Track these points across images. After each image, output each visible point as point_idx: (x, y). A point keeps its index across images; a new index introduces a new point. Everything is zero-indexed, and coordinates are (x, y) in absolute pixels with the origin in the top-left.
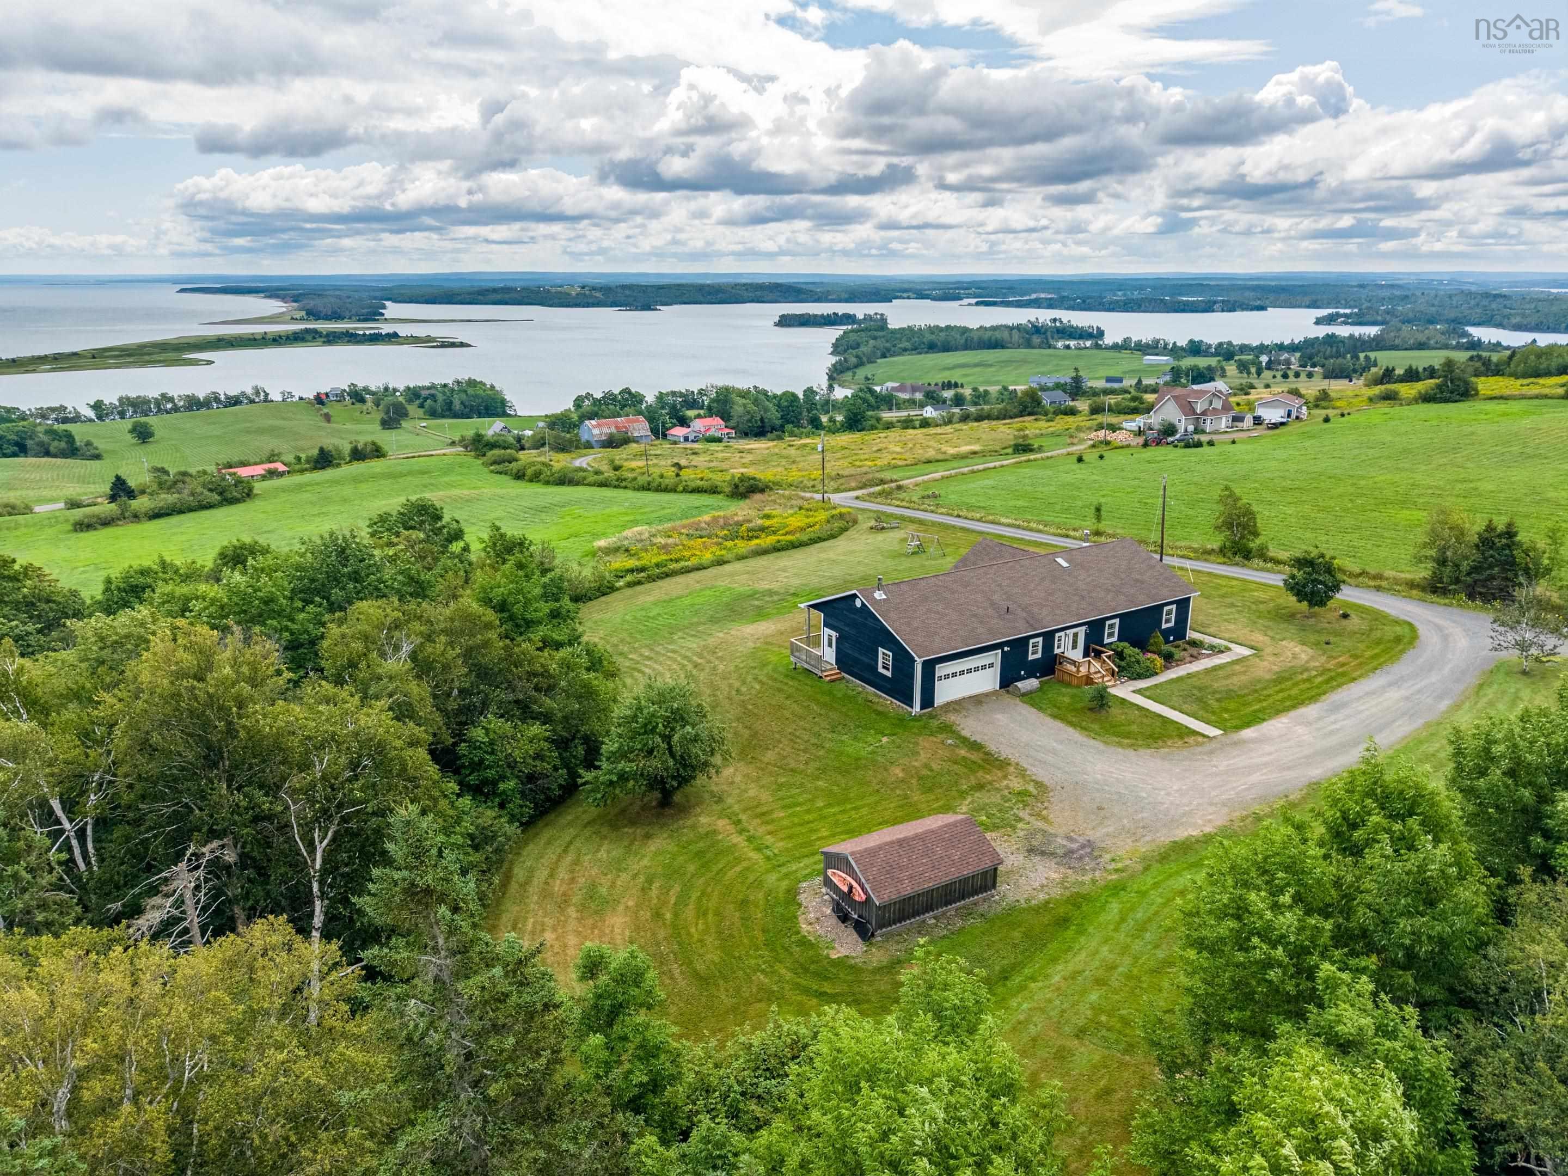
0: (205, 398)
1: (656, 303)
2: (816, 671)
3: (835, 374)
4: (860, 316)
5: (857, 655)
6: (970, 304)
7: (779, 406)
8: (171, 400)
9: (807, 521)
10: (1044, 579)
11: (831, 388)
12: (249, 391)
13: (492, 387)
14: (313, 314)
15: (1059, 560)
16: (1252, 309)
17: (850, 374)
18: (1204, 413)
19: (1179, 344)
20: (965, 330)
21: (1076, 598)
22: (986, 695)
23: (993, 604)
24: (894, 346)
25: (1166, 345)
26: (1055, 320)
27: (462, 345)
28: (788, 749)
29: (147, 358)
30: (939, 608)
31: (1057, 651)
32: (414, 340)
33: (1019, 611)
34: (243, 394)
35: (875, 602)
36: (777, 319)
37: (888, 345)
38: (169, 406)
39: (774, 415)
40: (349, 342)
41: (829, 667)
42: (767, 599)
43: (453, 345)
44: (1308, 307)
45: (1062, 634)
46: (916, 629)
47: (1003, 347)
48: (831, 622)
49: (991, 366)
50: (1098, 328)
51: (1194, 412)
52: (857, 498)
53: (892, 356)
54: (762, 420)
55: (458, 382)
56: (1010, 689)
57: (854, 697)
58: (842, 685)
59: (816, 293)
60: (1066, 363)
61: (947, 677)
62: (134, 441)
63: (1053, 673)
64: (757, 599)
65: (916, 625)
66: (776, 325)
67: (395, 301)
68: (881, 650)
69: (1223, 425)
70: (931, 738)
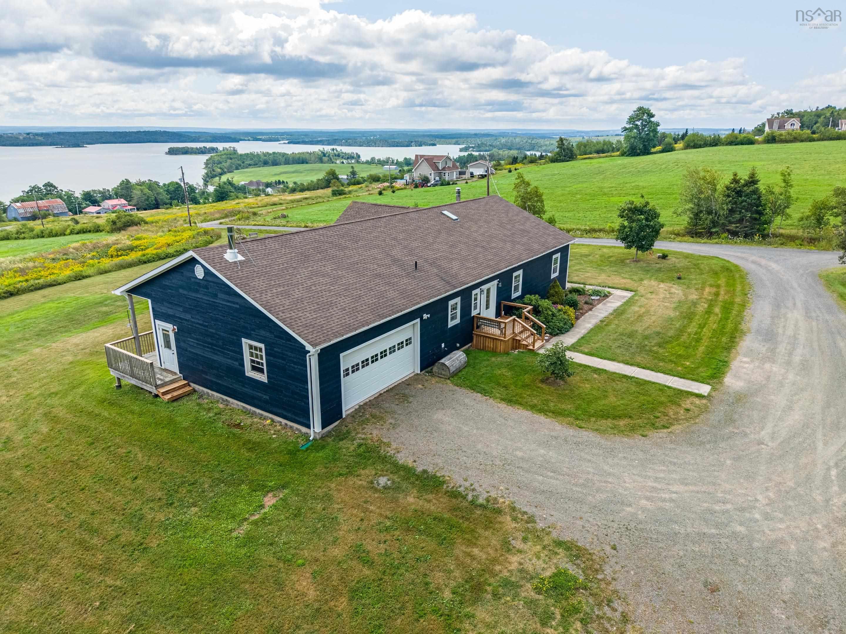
1: (84, 143)
2: (148, 387)
3: (208, 178)
4: (221, 149)
5: (208, 355)
6: (284, 143)
7: (168, 191)
9: (174, 238)
10: (439, 232)
11: (206, 185)
15: (445, 212)
16: (430, 145)
17: (218, 178)
18: (444, 169)
19: (399, 160)
20: (284, 155)
21: (479, 249)
22: (407, 383)
23: (395, 261)
24: (243, 162)
25: (393, 161)
26: (333, 149)
28: (68, 570)
30: (328, 269)
31: (474, 313)
33: (427, 267)
35: (227, 266)
36: (167, 150)
37: (239, 162)
39: (165, 197)
41: (169, 377)
42: (119, 303)
44: (455, 144)
45: (477, 291)
46: (301, 300)
47: (307, 163)
48: (163, 309)
49: (301, 172)
50: (357, 154)
51: (438, 169)
52: (221, 223)
53: (242, 168)
54: (156, 200)
56: (435, 369)
57: (212, 422)
58: (190, 404)
59: (191, 137)
60: (344, 170)
61: (355, 368)
63: (471, 341)
64: (106, 305)
65: (297, 294)
66: (167, 153)
68: (245, 342)
69: (455, 177)
70: (352, 481)
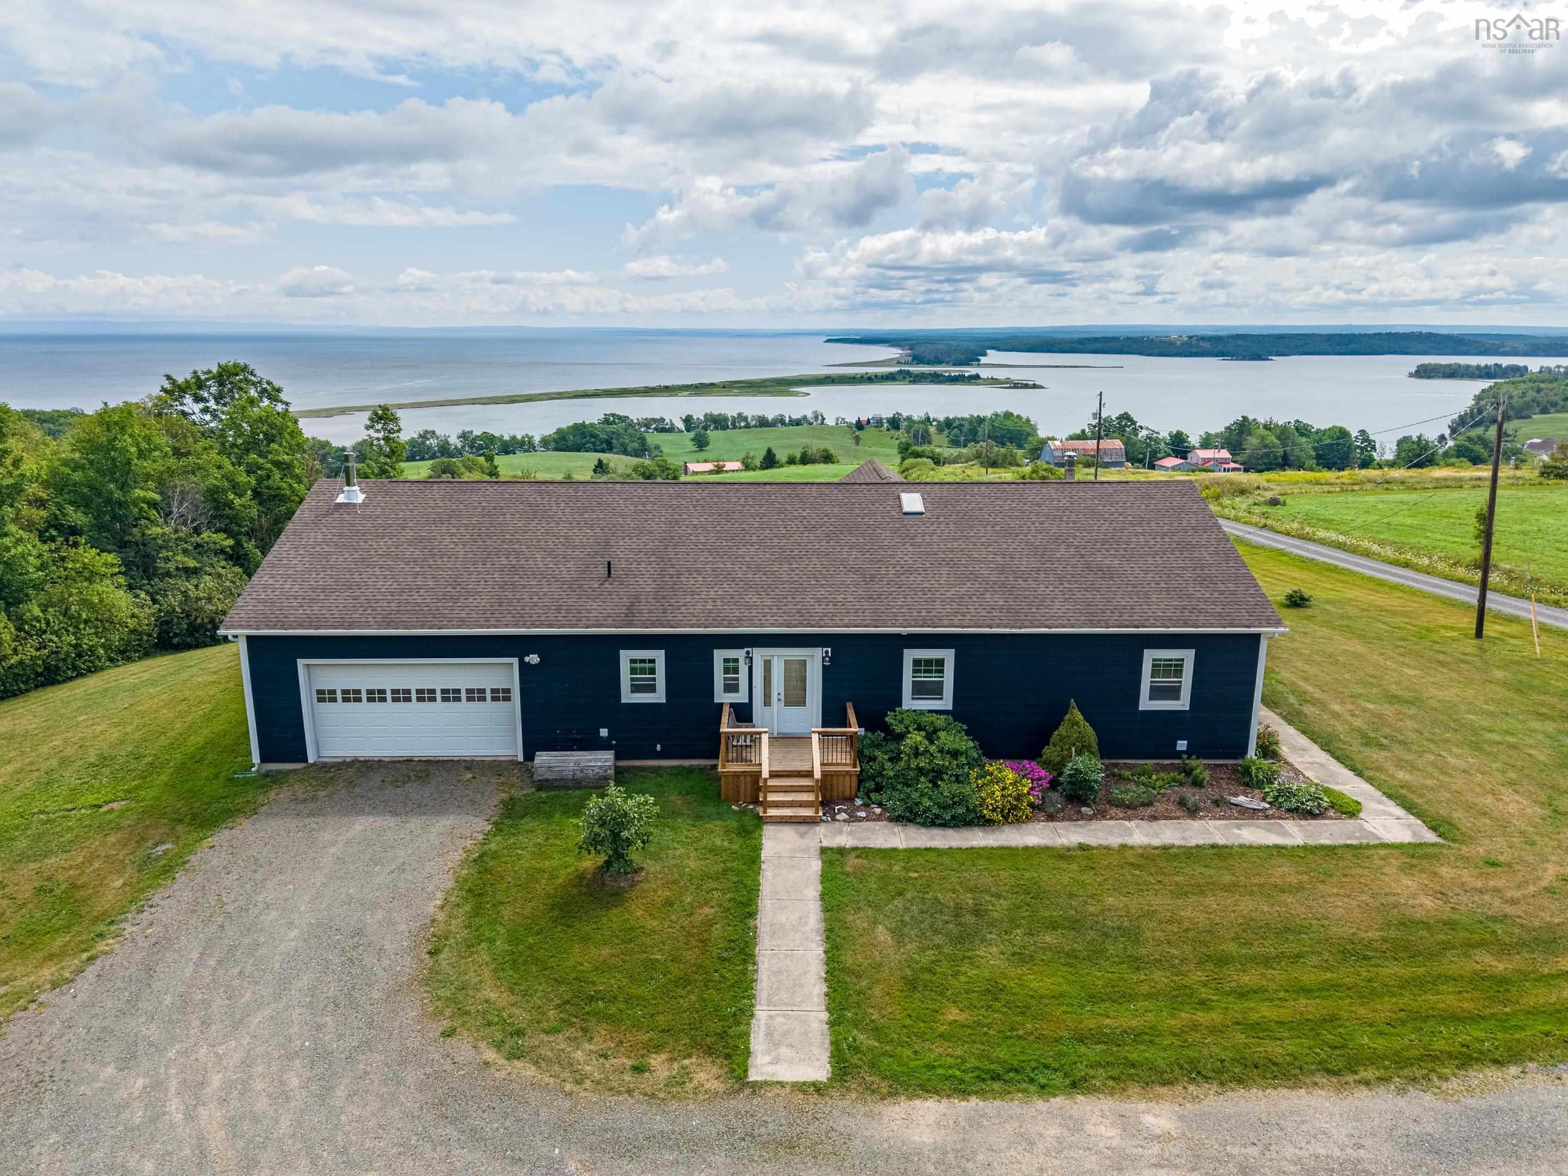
0: (773, 420)
1: (1270, 353)
8: (745, 419)
12: (810, 416)
13: (1028, 420)
14: (918, 360)
27: (1035, 386)
29: (762, 389)
32: (993, 382)
34: (805, 418)
36: (1413, 369)
38: (743, 424)
40: (932, 381)
43: (1026, 386)
55: (997, 415)
62: (694, 449)
66: (1411, 375)
67: (999, 349)
